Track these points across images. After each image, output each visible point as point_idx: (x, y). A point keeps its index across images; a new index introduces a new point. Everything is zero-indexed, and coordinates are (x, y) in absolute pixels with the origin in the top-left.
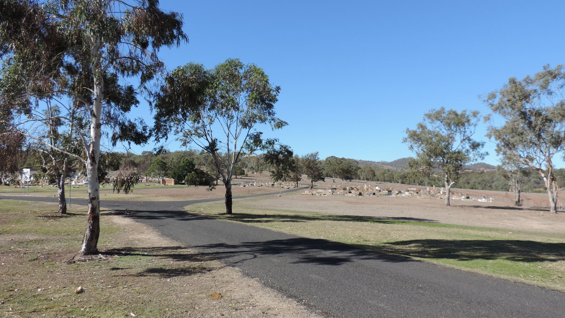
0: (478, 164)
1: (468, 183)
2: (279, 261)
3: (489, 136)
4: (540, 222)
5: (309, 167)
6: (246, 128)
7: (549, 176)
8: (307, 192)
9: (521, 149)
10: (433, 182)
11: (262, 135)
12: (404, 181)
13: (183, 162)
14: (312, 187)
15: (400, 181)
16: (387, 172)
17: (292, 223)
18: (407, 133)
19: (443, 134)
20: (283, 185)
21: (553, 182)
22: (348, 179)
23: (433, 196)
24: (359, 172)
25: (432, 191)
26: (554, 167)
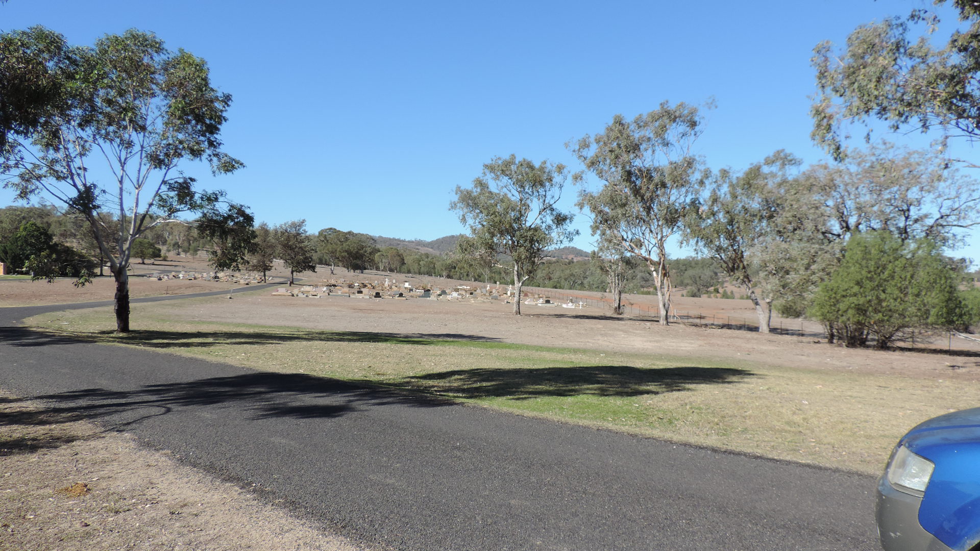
0: (565, 248)
1: (550, 279)
2: (215, 416)
3: (581, 205)
4: (645, 339)
5: (287, 246)
6: (161, 168)
7: (660, 268)
8: (282, 290)
9: (624, 228)
10: (497, 277)
11: (194, 183)
12: (452, 274)
13: (25, 229)
14: (292, 283)
15: (444, 274)
16: (424, 257)
17: (248, 346)
18: (456, 194)
19: (513, 199)
20: (237, 277)
21: (666, 278)
22: (357, 269)
23: (496, 298)
24: (377, 257)
25: (494, 291)
26: (668, 256)
